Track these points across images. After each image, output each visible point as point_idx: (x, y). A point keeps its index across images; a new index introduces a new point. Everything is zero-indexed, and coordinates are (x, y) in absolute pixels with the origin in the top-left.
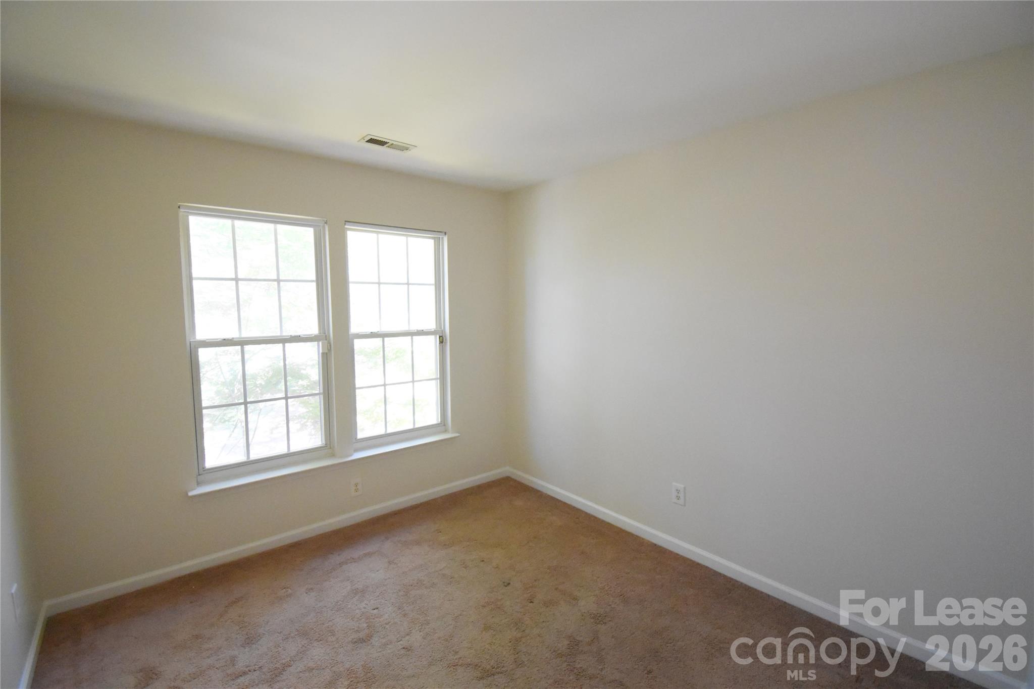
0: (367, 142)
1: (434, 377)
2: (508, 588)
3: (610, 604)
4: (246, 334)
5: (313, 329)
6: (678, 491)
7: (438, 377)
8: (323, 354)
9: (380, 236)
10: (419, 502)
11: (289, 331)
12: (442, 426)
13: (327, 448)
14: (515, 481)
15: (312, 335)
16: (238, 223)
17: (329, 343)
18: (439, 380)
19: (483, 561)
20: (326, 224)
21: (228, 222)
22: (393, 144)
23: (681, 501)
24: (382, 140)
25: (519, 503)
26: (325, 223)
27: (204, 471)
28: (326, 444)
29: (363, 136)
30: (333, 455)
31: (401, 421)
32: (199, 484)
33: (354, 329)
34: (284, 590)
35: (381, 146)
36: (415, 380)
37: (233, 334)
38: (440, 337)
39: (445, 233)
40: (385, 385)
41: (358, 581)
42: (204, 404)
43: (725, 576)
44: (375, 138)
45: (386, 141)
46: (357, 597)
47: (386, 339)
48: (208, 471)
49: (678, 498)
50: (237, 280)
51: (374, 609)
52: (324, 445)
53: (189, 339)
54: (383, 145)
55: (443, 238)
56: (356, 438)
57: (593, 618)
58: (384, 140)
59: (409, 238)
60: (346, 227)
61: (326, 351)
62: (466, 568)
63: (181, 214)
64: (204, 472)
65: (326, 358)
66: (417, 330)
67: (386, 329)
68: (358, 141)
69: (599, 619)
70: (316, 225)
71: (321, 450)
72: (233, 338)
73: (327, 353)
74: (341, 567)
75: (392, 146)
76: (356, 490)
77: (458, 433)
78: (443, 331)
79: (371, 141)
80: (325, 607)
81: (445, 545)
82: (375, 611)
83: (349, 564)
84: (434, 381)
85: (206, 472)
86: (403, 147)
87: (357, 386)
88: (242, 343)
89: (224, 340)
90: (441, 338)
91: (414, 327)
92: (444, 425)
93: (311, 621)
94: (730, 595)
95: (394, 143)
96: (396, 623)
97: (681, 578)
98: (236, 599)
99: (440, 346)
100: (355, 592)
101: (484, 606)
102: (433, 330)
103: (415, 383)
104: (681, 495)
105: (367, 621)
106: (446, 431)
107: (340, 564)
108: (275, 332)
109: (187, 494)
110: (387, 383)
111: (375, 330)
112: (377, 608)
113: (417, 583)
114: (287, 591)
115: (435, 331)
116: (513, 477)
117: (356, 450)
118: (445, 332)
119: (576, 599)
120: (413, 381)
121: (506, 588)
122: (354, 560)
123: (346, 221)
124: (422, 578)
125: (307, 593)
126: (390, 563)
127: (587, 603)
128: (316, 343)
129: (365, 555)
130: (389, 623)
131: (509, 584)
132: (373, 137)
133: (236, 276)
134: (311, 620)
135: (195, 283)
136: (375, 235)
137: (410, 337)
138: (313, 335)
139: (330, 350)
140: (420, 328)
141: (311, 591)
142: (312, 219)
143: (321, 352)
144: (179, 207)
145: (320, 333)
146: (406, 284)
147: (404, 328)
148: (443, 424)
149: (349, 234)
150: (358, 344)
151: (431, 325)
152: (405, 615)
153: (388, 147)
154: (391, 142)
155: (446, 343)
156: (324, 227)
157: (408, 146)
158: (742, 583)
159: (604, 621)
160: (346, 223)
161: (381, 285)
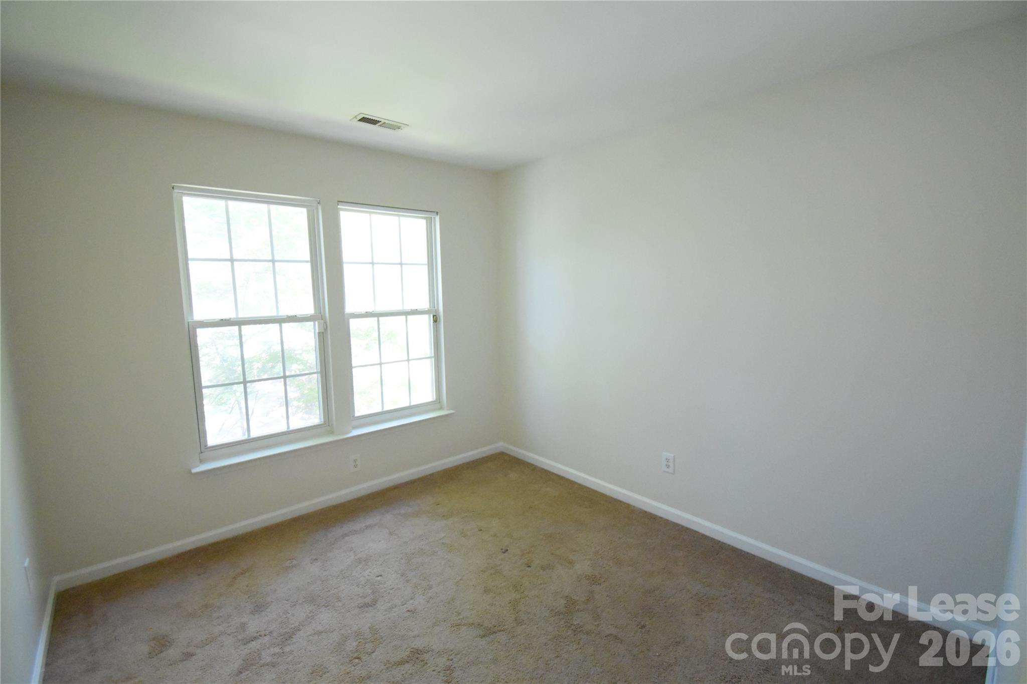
0: (359, 120)
1: (429, 356)
2: (506, 554)
3: (605, 566)
4: (243, 314)
5: (309, 309)
6: (667, 460)
7: (433, 355)
8: (319, 333)
9: (373, 216)
10: (416, 477)
11: (285, 312)
12: (437, 403)
13: (325, 425)
14: (509, 456)
15: (307, 315)
16: (232, 204)
17: (325, 323)
18: (433, 359)
19: (481, 530)
20: (319, 205)
21: (221, 203)
22: (384, 123)
23: (671, 470)
24: (374, 118)
25: (513, 475)
26: (318, 203)
27: (206, 448)
28: (324, 422)
29: (356, 115)
30: (331, 432)
31: (396, 399)
32: (202, 461)
33: (349, 308)
34: (289, 561)
35: (374, 125)
36: (410, 358)
37: (230, 315)
38: (433, 316)
39: (437, 213)
40: (381, 364)
41: (361, 552)
42: (204, 383)
43: (712, 539)
44: (367, 117)
45: (378, 119)
46: (360, 566)
47: (381, 318)
48: (211, 449)
49: (668, 466)
50: (232, 260)
51: (378, 577)
52: (322, 423)
53: (187, 319)
54: (375, 124)
55: (435, 218)
56: (354, 416)
57: (588, 579)
58: (376, 119)
59: (402, 218)
60: (339, 207)
61: (323, 331)
62: (464, 537)
63: (175, 195)
64: (206, 450)
65: (322, 337)
66: (411, 309)
67: (379, 309)
68: (351, 120)
69: (593, 580)
70: (308, 206)
71: (321, 427)
72: (230, 318)
73: (323, 333)
74: (343, 538)
75: (384, 125)
76: (355, 466)
77: (452, 410)
78: (437, 311)
79: (364, 120)
80: (331, 575)
81: (444, 516)
82: (379, 578)
83: (351, 536)
84: (429, 360)
85: (208, 450)
86: (395, 126)
87: (353, 365)
88: (239, 323)
89: (222, 320)
90: (435, 317)
91: (408, 307)
92: (439, 403)
93: (317, 589)
94: (718, 555)
95: (387, 122)
96: (399, 589)
97: (671, 542)
98: (243, 570)
99: (433, 325)
100: (359, 561)
101: (484, 571)
102: (427, 309)
103: (410, 362)
104: (671, 464)
105: (371, 587)
106: (441, 408)
107: (342, 536)
108: (271, 313)
109: (190, 471)
110: (382, 362)
111: (370, 310)
112: (381, 576)
113: (419, 552)
114: (292, 562)
115: (429, 310)
116: (508, 452)
117: (355, 428)
118: (438, 310)
119: (571, 563)
120: (408, 360)
121: (505, 554)
122: (355, 532)
123: (338, 201)
124: (423, 547)
125: (311, 563)
126: (391, 533)
127: (583, 567)
128: (312, 323)
129: (367, 527)
130: (393, 588)
131: (507, 550)
132: (366, 116)
133: (231, 257)
134: (318, 587)
135: (191, 264)
136: (367, 215)
137: (404, 317)
138: (309, 315)
139: (326, 330)
140: (414, 308)
141: (316, 561)
142: (304, 200)
143: (317, 331)
144: (173, 188)
145: (315, 313)
146: (399, 264)
147: (398, 308)
148: (438, 401)
149: (342, 213)
150: (354, 324)
151: (425, 305)
152: (408, 581)
153: (380, 126)
154: (383, 121)
155: (440, 321)
156: (317, 208)
157: (401, 125)
158: (729, 545)
159: (599, 582)
160: (339, 203)
161: (375, 265)
